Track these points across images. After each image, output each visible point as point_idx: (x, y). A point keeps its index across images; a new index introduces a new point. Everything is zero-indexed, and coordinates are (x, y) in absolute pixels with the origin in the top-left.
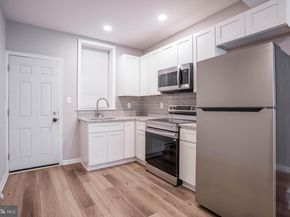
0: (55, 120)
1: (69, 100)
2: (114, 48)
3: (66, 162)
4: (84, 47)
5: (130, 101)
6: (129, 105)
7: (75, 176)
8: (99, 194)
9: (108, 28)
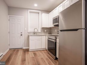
0: (21, 35)
1: (26, 29)
2: (40, 12)
3: (24, 48)
4: (30, 12)
5: (46, 29)
6: (46, 31)
7: (25, 52)
8: (29, 58)
9: (36, 5)
